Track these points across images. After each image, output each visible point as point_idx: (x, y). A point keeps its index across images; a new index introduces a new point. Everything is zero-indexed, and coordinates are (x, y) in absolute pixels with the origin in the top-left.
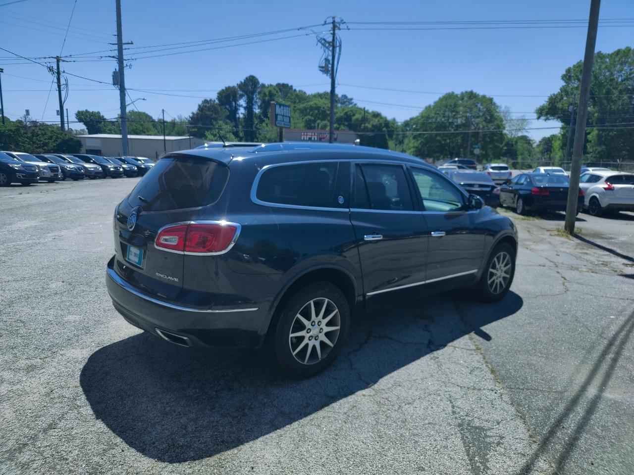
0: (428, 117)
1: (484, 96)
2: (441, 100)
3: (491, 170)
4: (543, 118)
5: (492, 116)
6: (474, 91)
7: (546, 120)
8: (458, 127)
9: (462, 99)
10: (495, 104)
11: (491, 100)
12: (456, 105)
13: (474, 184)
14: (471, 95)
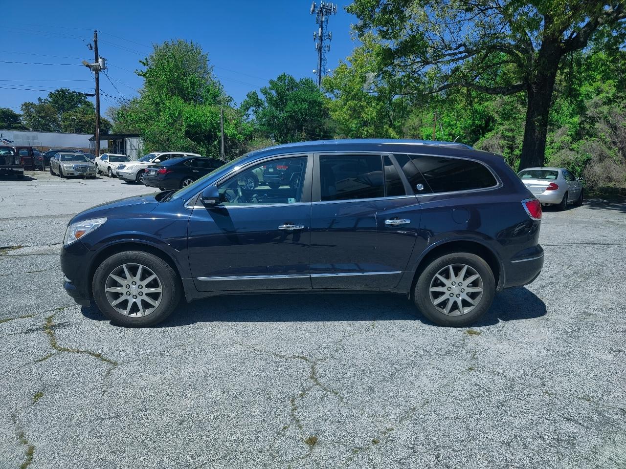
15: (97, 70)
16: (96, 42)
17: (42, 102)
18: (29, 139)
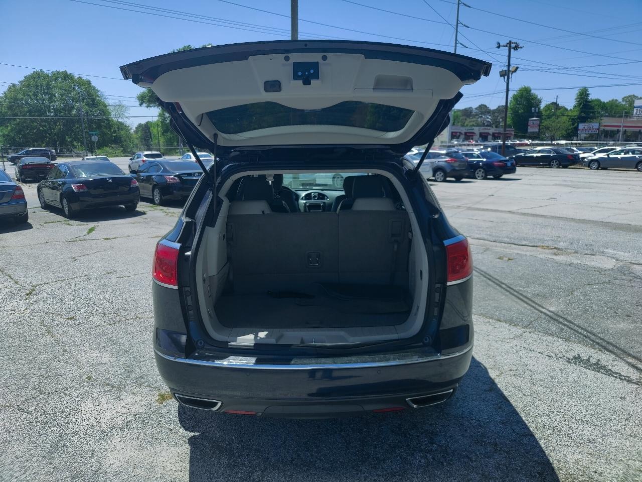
0: (16, 99)
1: (80, 78)
2: (27, 78)
3: (145, 158)
4: (144, 105)
5: (93, 100)
6: (69, 72)
7: (147, 107)
8: (57, 111)
9: (56, 80)
10: (94, 88)
11: (89, 82)
12: (49, 86)
13: (195, 173)
14: (66, 76)
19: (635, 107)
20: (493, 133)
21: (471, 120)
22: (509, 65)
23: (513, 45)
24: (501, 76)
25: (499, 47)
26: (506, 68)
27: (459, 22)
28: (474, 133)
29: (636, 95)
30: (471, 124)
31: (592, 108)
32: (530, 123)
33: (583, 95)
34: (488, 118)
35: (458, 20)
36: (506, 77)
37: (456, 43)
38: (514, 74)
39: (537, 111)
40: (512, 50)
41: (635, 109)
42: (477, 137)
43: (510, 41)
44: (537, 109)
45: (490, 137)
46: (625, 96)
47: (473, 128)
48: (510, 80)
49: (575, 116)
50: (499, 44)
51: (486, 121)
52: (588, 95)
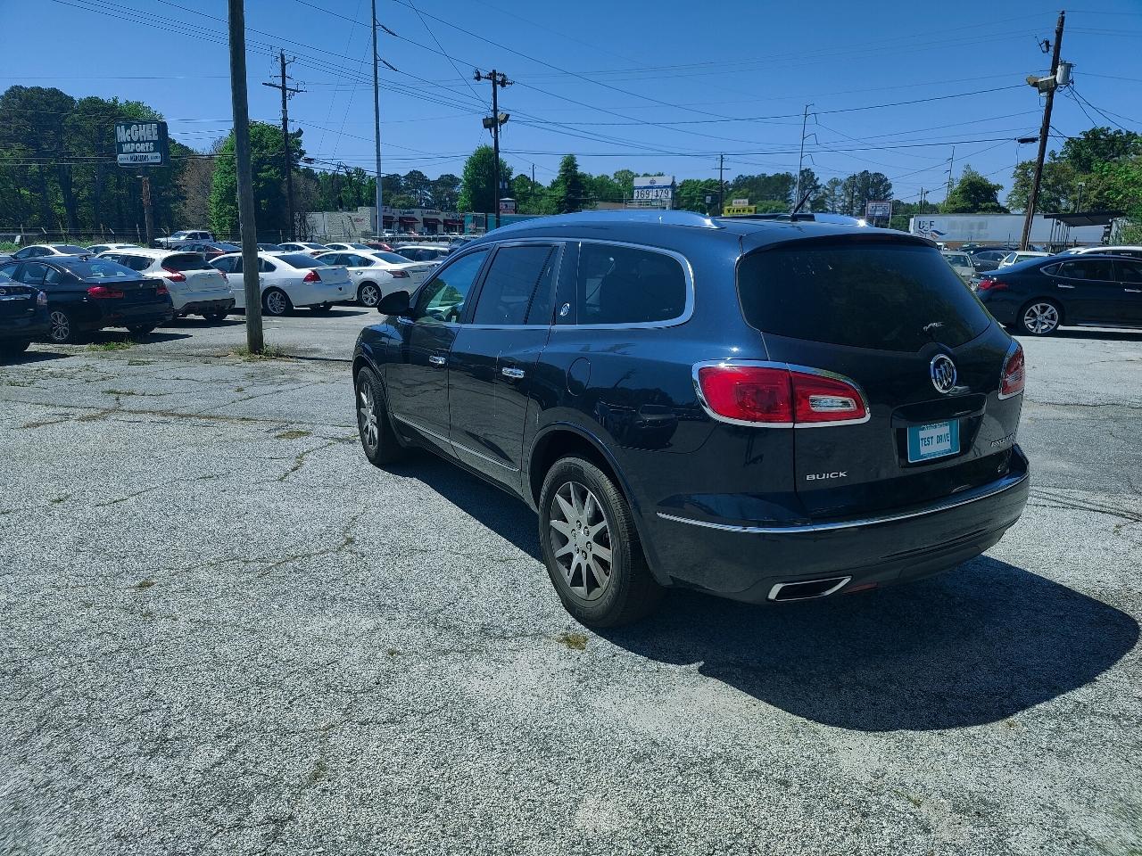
15: (1050, 89)
16: (1059, 33)
17: (1055, 159)
18: (973, 229)
19: (634, 188)
20: (445, 220)
21: (399, 196)
22: (495, 111)
23: (499, 79)
24: (486, 127)
25: (478, 78)
26: (491, 115)
27: (377, 23)
28: (414, 219)
29: (631, 170)
30: (401, 202)
31: (582, 187)
32: (502, 206)
33: (569, 165)
34: (426, 194)
35: (374, 19)
36: (493, 130)
37: (376, 60)
38: (504, 126)
39: (506, 187)
40: (499, 86)
41: (636, 191)
42: (420, 226)
43: (494, 71)
44: (506, 184)
45: (440, 227)
46: (618, 170)
47: (413, 210)
48: (499, 134)
49: (562, 197)
50: (478, 73)
51: (424, 199)
52: (575, 166)
